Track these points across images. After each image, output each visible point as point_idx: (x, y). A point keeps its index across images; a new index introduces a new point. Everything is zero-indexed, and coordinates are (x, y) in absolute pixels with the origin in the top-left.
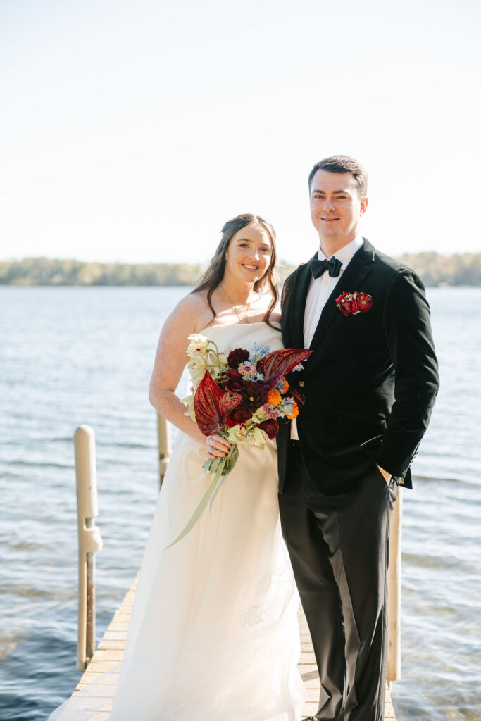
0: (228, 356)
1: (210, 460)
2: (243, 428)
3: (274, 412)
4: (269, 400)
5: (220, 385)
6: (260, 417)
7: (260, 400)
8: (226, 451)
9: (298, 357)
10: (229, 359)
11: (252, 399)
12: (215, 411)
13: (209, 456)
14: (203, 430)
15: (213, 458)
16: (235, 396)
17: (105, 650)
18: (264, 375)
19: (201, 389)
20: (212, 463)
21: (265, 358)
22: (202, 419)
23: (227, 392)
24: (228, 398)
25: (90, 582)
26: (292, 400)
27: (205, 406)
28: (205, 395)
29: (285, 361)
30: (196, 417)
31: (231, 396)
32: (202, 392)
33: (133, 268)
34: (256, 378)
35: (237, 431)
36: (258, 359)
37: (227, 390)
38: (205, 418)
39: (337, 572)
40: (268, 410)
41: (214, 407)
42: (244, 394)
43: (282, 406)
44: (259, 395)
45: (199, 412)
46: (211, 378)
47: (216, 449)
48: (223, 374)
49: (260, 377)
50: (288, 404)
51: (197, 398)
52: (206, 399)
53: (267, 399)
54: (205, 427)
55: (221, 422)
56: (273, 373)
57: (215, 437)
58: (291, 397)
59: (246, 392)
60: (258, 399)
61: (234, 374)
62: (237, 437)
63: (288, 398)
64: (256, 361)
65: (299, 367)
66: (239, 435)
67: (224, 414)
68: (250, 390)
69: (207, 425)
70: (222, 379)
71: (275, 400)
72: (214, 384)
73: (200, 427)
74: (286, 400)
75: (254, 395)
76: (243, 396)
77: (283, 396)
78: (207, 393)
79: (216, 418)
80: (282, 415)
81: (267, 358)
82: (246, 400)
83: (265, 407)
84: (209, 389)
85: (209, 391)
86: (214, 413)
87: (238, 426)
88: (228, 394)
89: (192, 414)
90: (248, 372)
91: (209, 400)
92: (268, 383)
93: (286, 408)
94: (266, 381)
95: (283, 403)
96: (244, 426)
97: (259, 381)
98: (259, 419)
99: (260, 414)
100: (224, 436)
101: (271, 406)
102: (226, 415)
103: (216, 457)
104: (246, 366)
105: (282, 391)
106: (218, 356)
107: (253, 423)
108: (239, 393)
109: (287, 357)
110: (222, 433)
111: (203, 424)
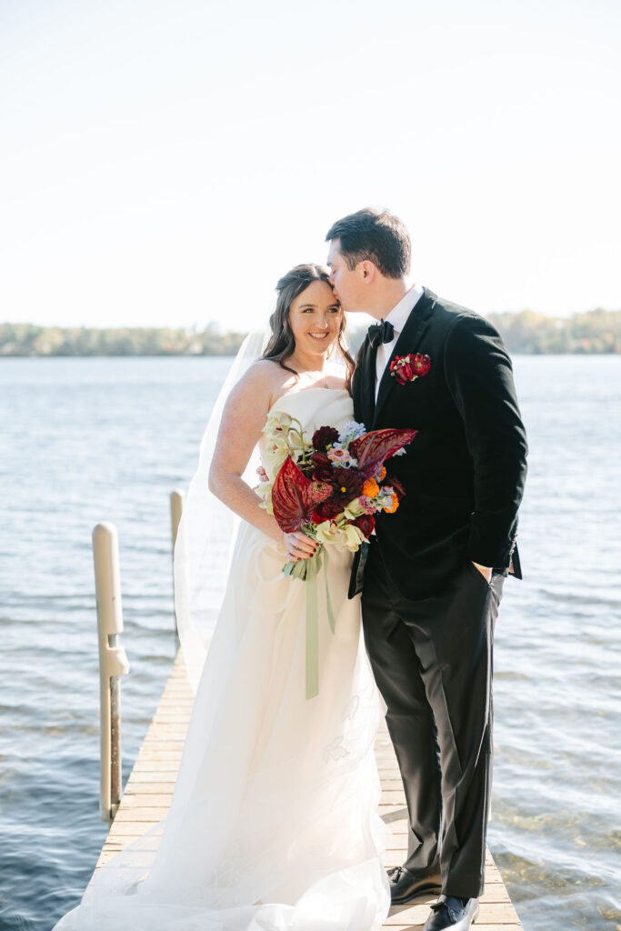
0: (312, 435)
1: (291, 562)
2: (333, 525)
3: (372, 506)
4: (365, 492)
5: (304, 472)
6: (354, 511)
7: (355, 491)
8: (311, 551)
9: (400, 439)
10: (314, 439)
11: (343, 490)
12: (298, 503)
13: (291, 558)
14: (282, 526)
15: (295, 560)
16: (324, 487)
17: (134, 794)
18: (359, 461)
19: (281, 478)
20: (294, 567)
21: (359, 440)
22: (281, 513)
23: (313, 481)
24: (315, 488)
25: (114, 713)
26: (391, 491)
27: (285, 497)
28: (285, 484)
29: (383, 443)
30: (274, 511)
31: (319, 486)
32: (282, 481)
33: (103, 334)
34: (348, 464)
35: (326, 529)
36: (350, 440)
37: (314, 479)
38: (285, 511)
39: (430, 693)
40: (364, 504)
41: (296, 498)
42: (335, 484)
43: (379, 497)
44: (352, 486)
45: (279, 505)
46: (293, 463)
47: (299, 549)
48: (308, 459)
49: (353, 462)
50: (386, 495)
51: (276, 489)
52: (287, 489)
53: (363, 489)
54: (284, 522)
55: (305, 517)
56: (369, 458)
57: (298, 535)
58: (390, 486)
59: (337, 482)
60: (352, 490)
61: (321, 459)
62: (326, 535)
63: (386, 488)
64: (348, 443)
65: (401, 452)
66: (328, 534)
67: (308, 507)
68: (342, 479)
69: (288, 520)
70: (308, 465)
71: (371, 490)
72: (297, 471)
73: (279, 522)
74: (384, 490)
75: (347, 485)
76: (333, 486)
77: (381, 485)
78: (289, 482)
79: (299, 512)
80: (379, 509)
81: (362, 439)
82: (337, 492)
83: (361, 500)
84: (291, 476)
85: (291, 479)
86: (296, 506)
87: (327, 523)
88: (315, 484)
89: (268, 507)
90: (339, 456)
91: (290, 490)
92: (363, 469)
93: (384, 500)
94: (361, 467)
95: (380, 494)
96: (334, 522)
97: (351, 467)
98: (352, 514)
99: (354, 508)
100: (309, 534)
101: (368, 500)
102: (311, 509)
103: (299, 559)
104: (337, 449)
105: (379, 479)
106: (301, 437)
107: (345, 518)
108: (329, 483)
109: (387, 439)
110: (305, 529)
111: (283, 519)
